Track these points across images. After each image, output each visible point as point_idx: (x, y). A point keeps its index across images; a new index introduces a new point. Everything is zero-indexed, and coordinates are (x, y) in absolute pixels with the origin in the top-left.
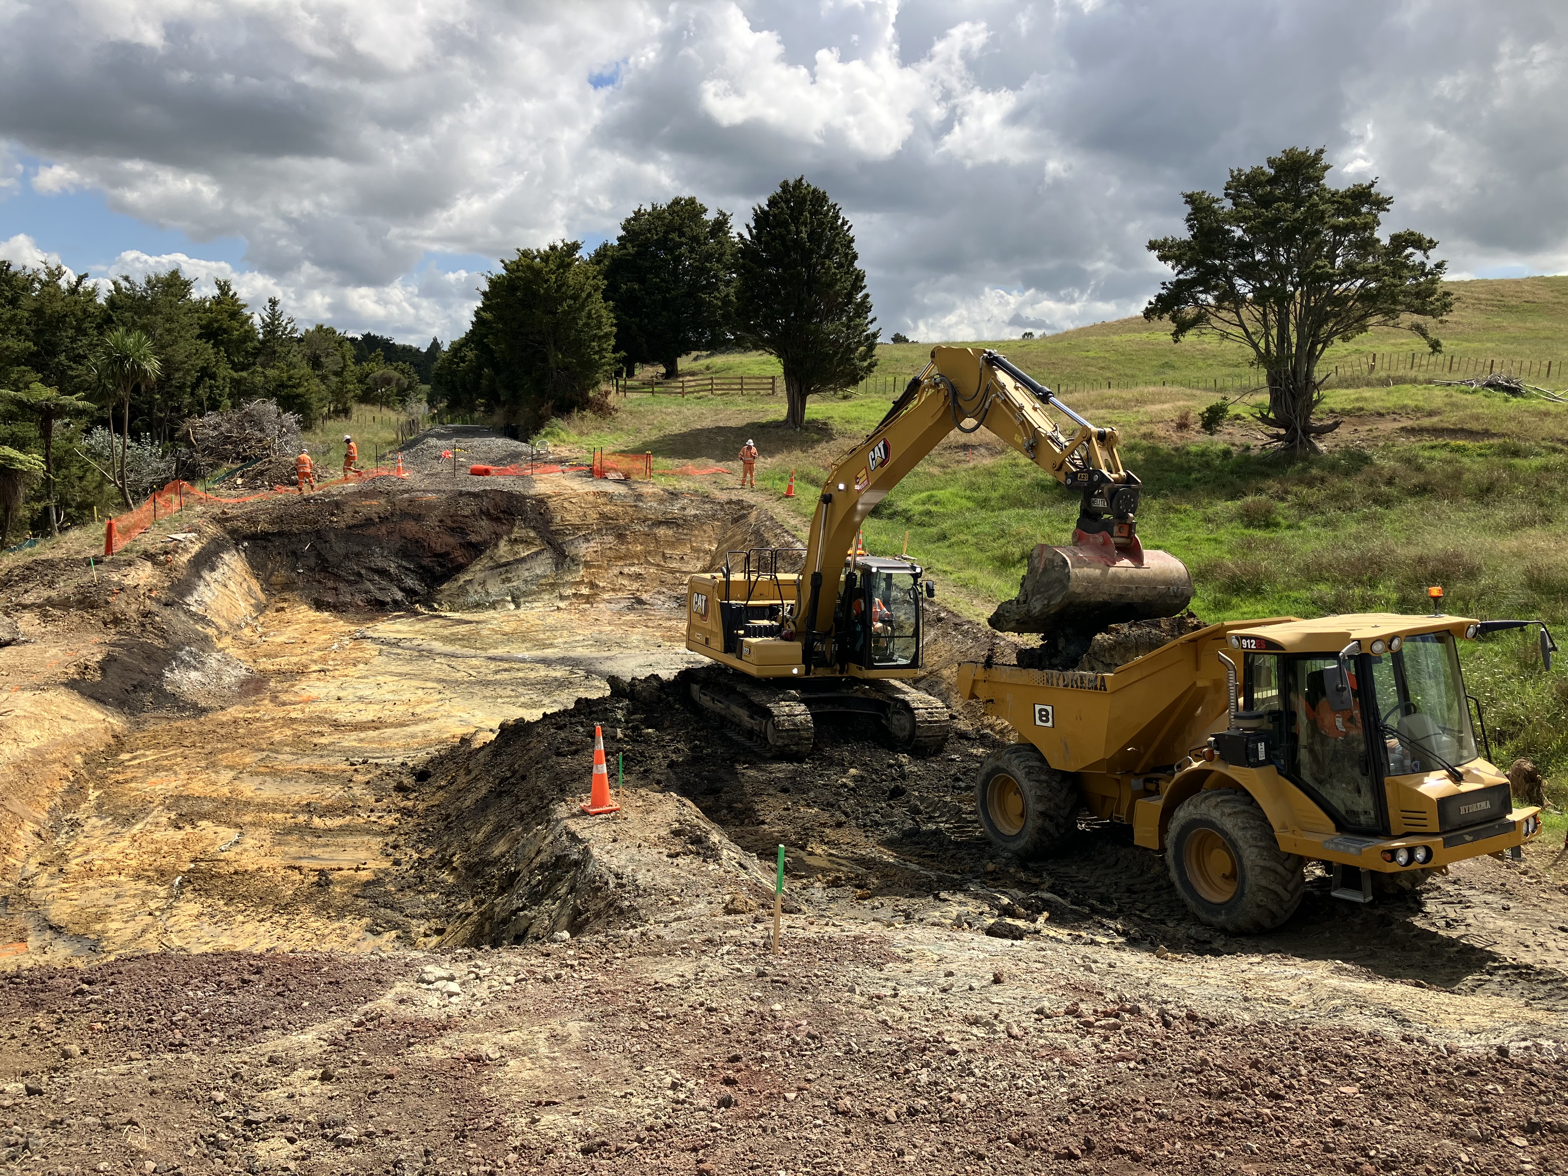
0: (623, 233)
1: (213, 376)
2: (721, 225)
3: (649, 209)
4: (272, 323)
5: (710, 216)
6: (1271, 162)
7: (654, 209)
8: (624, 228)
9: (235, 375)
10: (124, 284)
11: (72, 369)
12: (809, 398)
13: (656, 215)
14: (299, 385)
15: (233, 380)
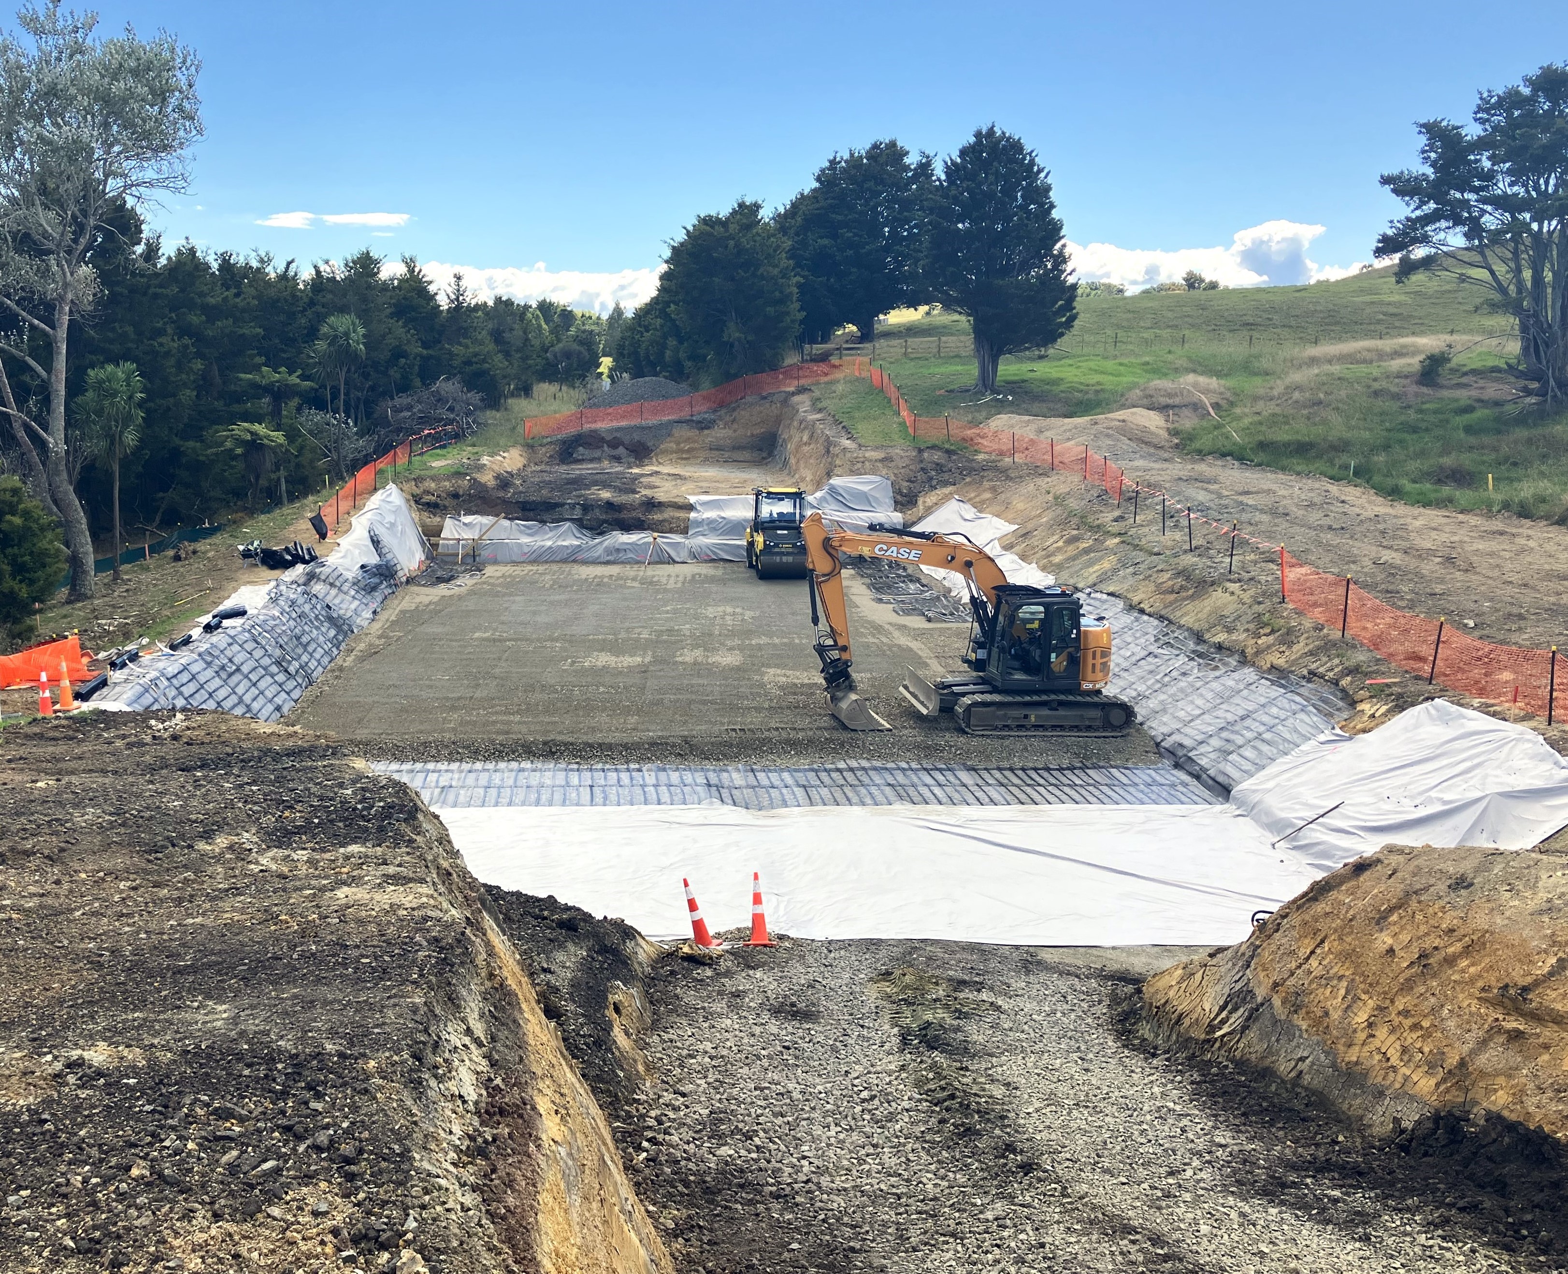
0: (817, 185)
1: (404, 355)
2: (925, 168)
3: (846, 156)
4: (457, 299)
5: (912, 160)
6: (1528, 81)
7: (852, 155)
8: (818, 179)
9: (425, 352)
10: (323, 267)
11: (285, 352)
12: (1002, 358)
13: (854, 162)
14: (484, 361)
15: (422, 356)
